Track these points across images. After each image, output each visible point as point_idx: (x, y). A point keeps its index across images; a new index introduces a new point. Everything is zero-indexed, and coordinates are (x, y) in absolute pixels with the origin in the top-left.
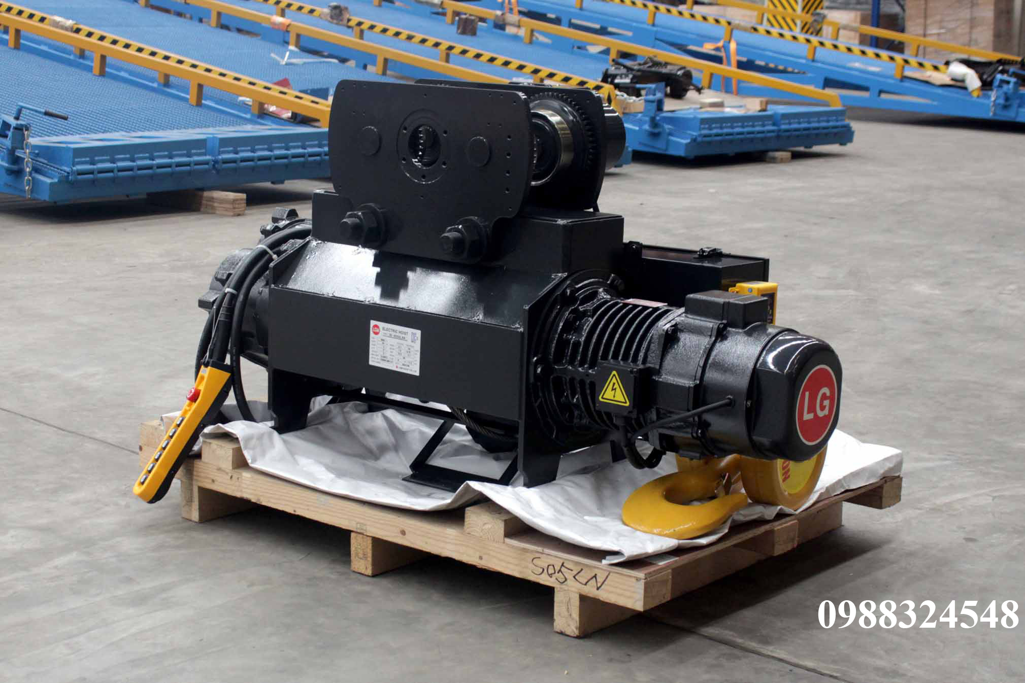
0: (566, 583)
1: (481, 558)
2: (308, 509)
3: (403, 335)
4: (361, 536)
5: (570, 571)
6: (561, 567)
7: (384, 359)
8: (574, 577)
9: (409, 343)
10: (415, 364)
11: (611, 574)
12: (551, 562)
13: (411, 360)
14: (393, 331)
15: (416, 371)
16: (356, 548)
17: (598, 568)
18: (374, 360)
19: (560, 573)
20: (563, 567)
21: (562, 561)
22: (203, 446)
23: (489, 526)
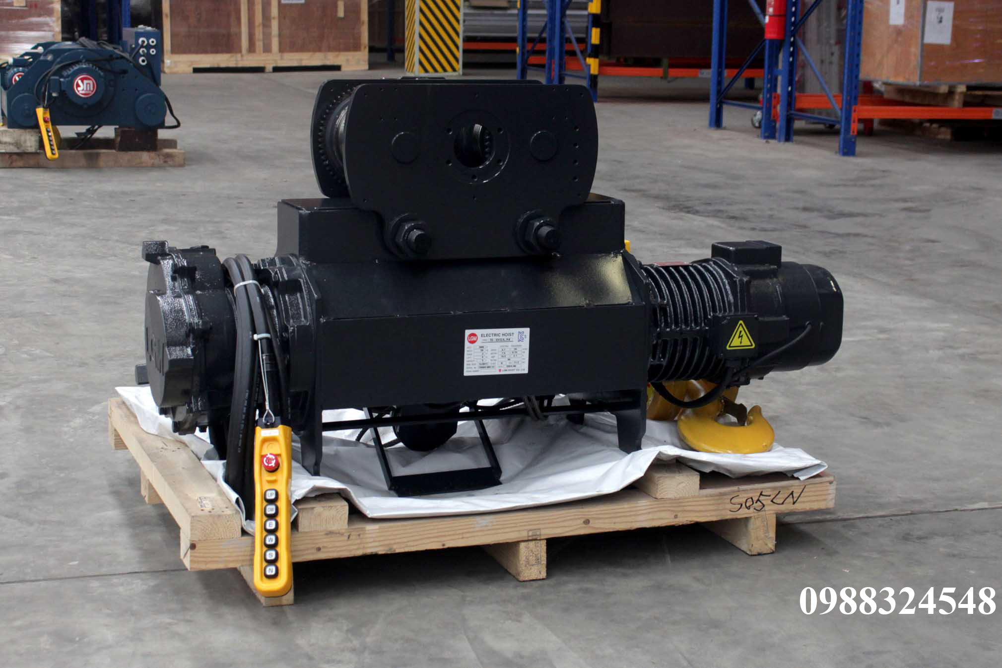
0: (763, 509)
1: (676, 516)
2: (463, 538)
3: (508, 337)
4: (534, 542)
5: (768, 497)
6: (759, 497)
7: (483, 366)
8: (772, 501)
9: (516, 342)
10: (524, 362)
11: (806, 487)
12: (750, 495)
13: (519, 359)
14: (496, 334)
16: (526, 557)
17: (792, 486)
18: (470, 370)
19: (758, 502)
20: (761, 496)
21: (760, 491)
22: (300, 515)
23: (684, 485)
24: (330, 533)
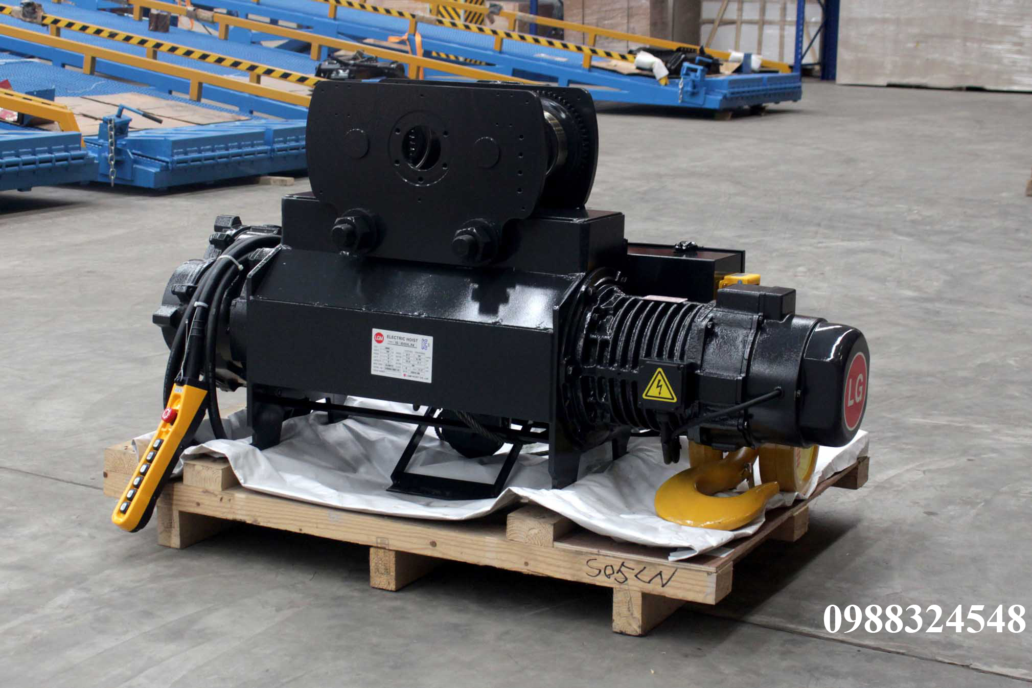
0: (626, 583)
1: (526, 564)
2: (317, 527)
3: (413, 343)
4: (383, 550)
5: (631, 571)
6: (621, 567)
7: (389, 367)
8: (636, 576)
9: (419, 349)
10: (427, 371)
11: (678, 570)
12: (610, 563)
13: (423, 367)
14: (400, 338)
15: (427, 379)
16: (376, 563)
17: (663, 565)
18: (377, 369)
19: (620, 573)
20: (623, 567)
21: (621, 561)
22: (185, 469)
23: (536, 531)
24: (206, 492)
